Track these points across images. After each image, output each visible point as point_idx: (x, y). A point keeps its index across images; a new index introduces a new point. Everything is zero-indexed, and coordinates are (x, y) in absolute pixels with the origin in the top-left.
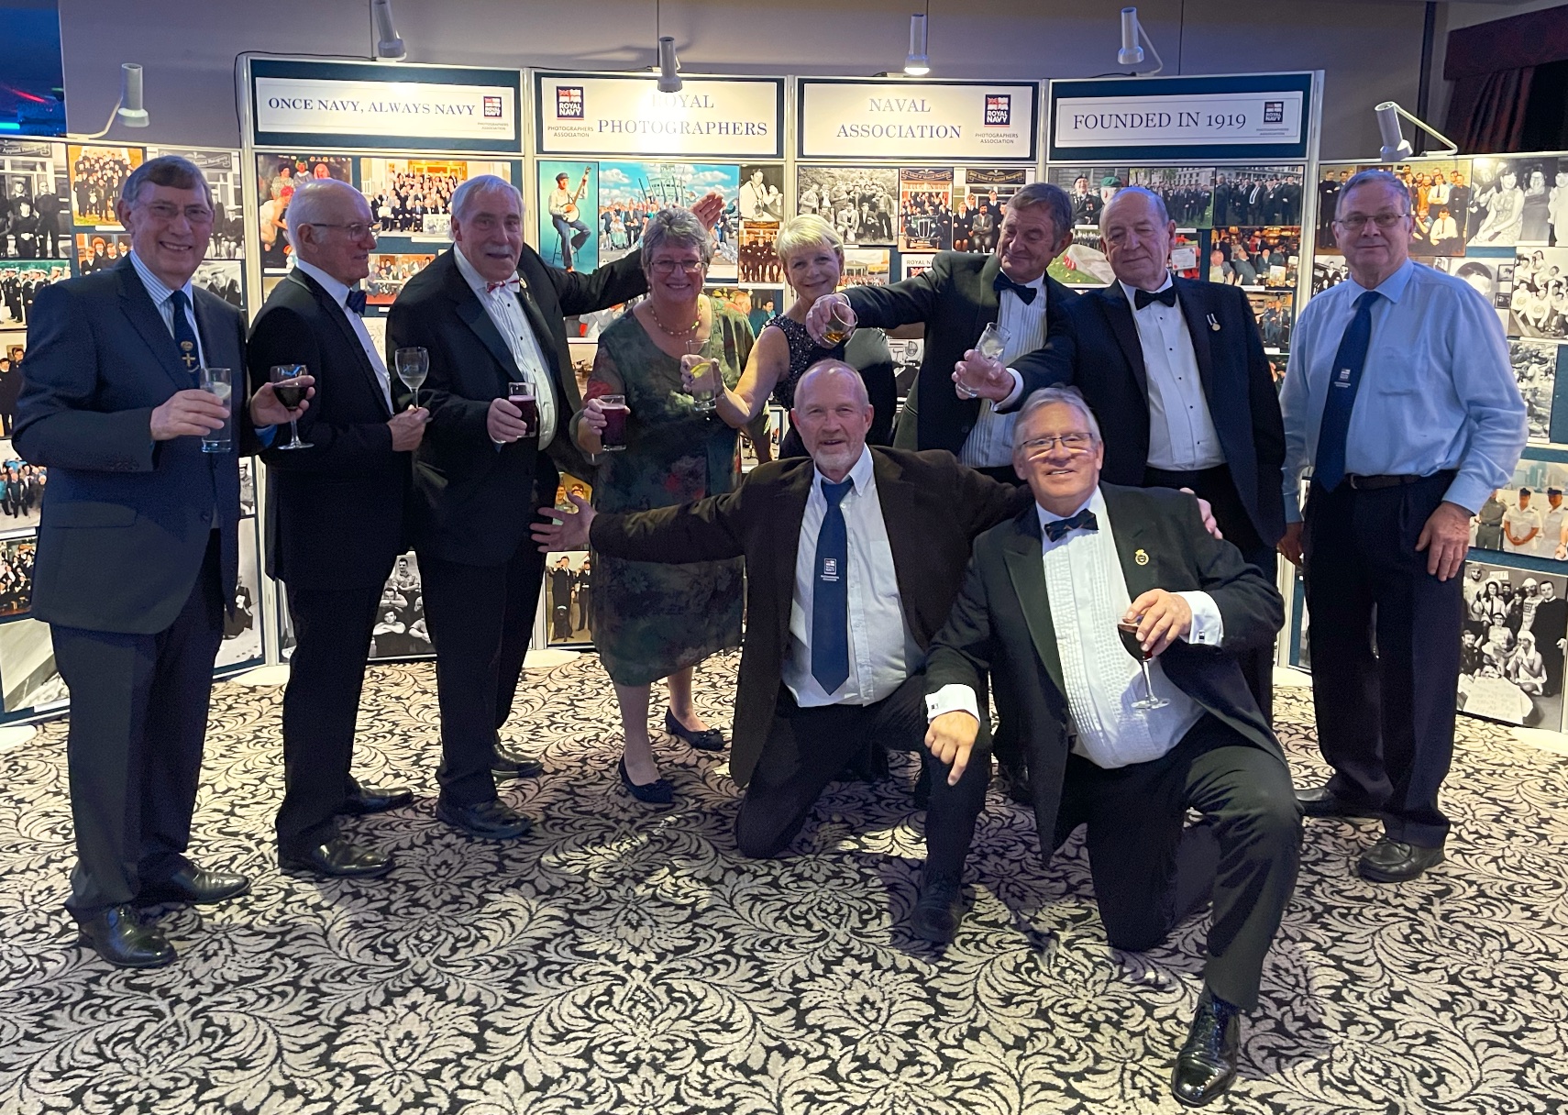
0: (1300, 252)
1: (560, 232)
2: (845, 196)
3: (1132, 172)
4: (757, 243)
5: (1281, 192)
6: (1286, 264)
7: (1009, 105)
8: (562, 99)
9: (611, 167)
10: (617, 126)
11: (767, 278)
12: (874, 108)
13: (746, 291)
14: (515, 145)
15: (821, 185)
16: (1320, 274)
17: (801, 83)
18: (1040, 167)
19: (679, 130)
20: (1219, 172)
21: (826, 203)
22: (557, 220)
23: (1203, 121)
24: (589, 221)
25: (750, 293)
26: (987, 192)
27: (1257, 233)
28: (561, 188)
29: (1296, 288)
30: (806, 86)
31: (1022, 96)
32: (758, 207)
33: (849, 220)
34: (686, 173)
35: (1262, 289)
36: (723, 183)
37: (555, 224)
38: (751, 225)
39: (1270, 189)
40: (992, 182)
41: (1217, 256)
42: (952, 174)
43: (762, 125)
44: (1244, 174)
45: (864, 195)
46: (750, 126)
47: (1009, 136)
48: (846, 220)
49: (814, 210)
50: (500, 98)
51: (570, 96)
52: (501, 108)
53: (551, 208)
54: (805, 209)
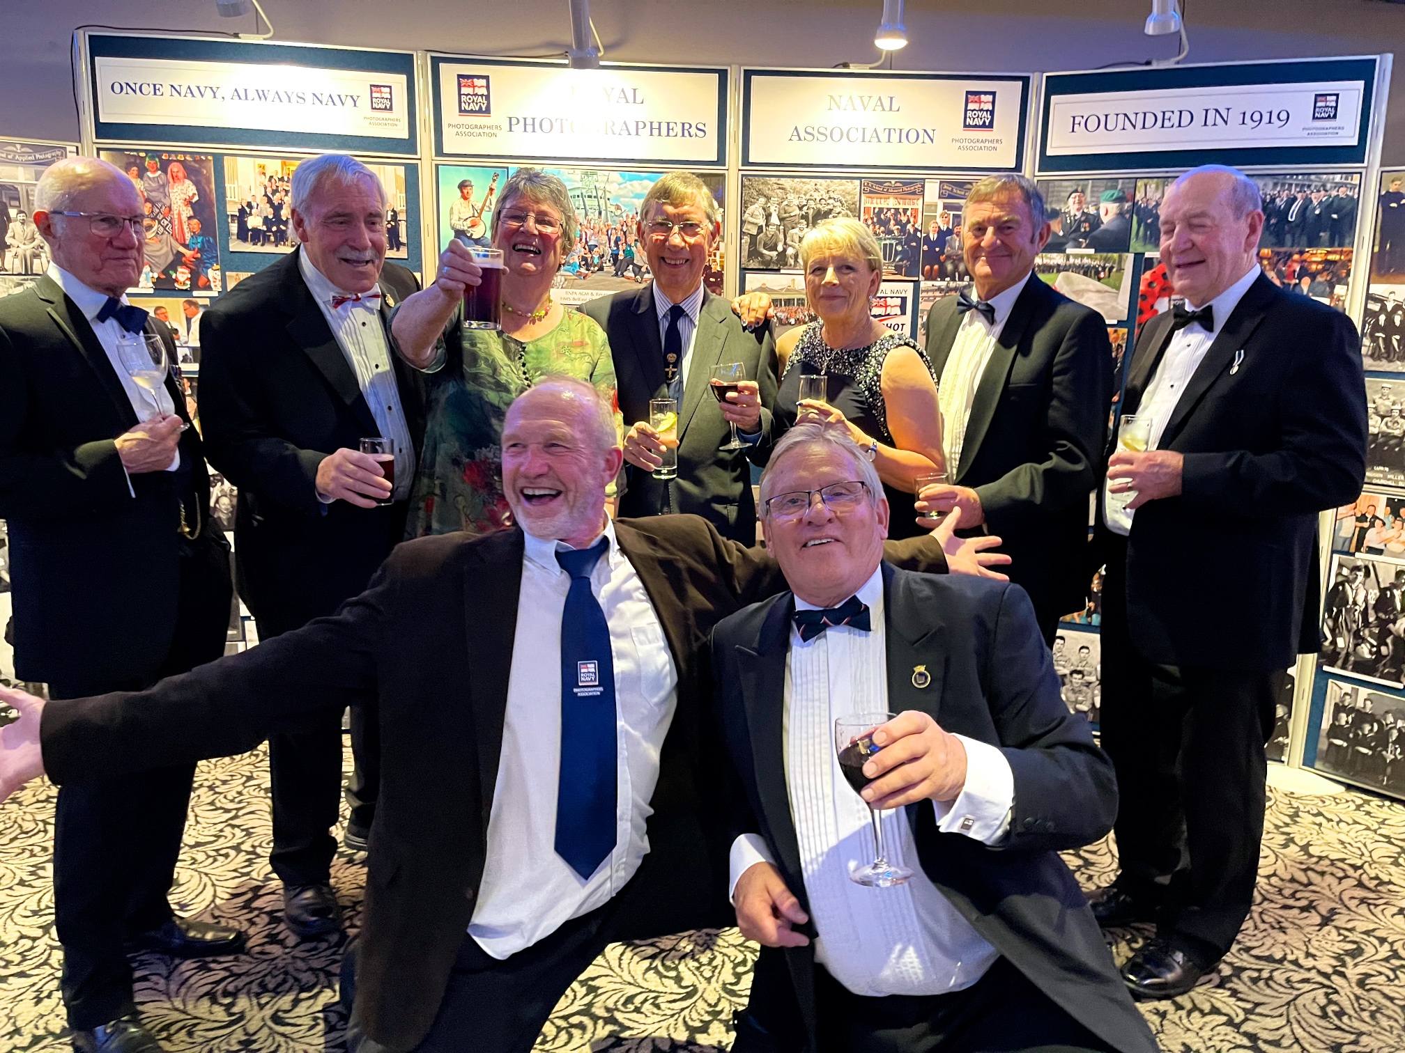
0: (1350, 279)
7: (993, 103)
8: (464, 91)
10: (530, 125)
12: (833, 106)
14: (409, 145)
17: (748, 74)
19: (602, 130)
22: (459, 236)
23: (1234, 118)
27: (1296, 257)
28: (465, 198)
30: (754, 79)
31: (1009, 92)
34: (611, 182)
42: (923, 186)
43: (701, 126)
44: (1283, 185)
45: (819, 211)
46: (687, 126)
47: (992, 141)
48: (797, 240)
49: (760, 228)
50: (390, 87)
51: (474, 87)
52: (391, 100)
53: (453, 222)
54: (749, 227)
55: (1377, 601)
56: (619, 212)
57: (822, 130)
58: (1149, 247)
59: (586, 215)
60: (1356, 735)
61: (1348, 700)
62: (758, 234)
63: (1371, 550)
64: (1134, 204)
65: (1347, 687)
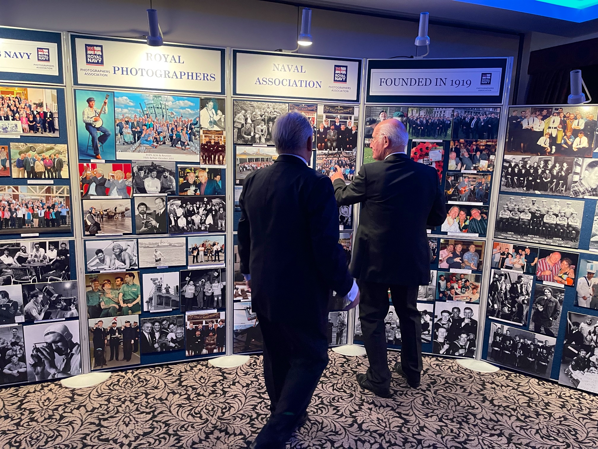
0: (496, 153)
1: (91, 133)
2: (260, 118)
3: (410, 109)
4: (210, 142)
5: (487, 122)
6: (488, 159)
7: (346, 71)
8: (89, 52)
9: (122, 95)
10: (125, 71)
11: (217, 162)
12: (275, 69)
13: (204, 169)
14: (59, 79)
15: (246, 111)
16: (507, 165)
17: (235, 52)
18: (361, 106)
19: (163, 76)
20: (456, 110)
21: (249, 121)
22: (88, 126)
23: (448, 83)
24: (109, 127)
25: (207, 170)
26: (334, 118)
27: (474, 143)
28: (91, 106)
29: (493, 171)
30: (238, 54)
31: (353, 67)
32: (211, 122)
33: (262, 131)
34: (169, 101)
35: (475, 172)
36: (190, 107)
37: (87, 128)
38: (207, 132)
39: (482, 120)
40: (337, 113)
41: (453, 155)
42: (317, 107)
43: (212, 76)
44: (469, 112)
45: (270, 117)
46: (206, 75)
47: (346, 88)
48: (260, 131)
49: (243, 125)
50: (48, 49)
51: (94, 51)
52: (49, 56)
53: (84, 119)
54: (237, 124)
55: (510, 288)
56: (173, 116)
57: (270, 80)
58: (414, 137)
59: (156, 117)
60: (503, 345)
61: (499, 331)
62: (242, 127)
63: (507, 267)
64: (408, 118)
65: (499, 325)
